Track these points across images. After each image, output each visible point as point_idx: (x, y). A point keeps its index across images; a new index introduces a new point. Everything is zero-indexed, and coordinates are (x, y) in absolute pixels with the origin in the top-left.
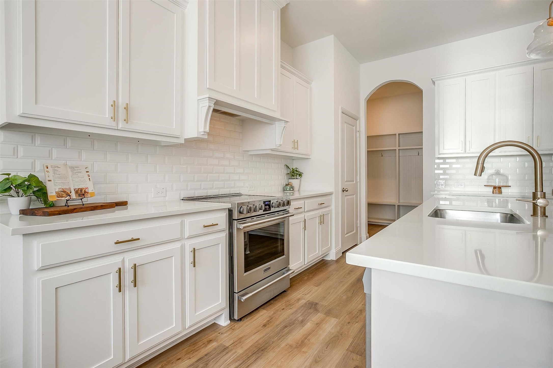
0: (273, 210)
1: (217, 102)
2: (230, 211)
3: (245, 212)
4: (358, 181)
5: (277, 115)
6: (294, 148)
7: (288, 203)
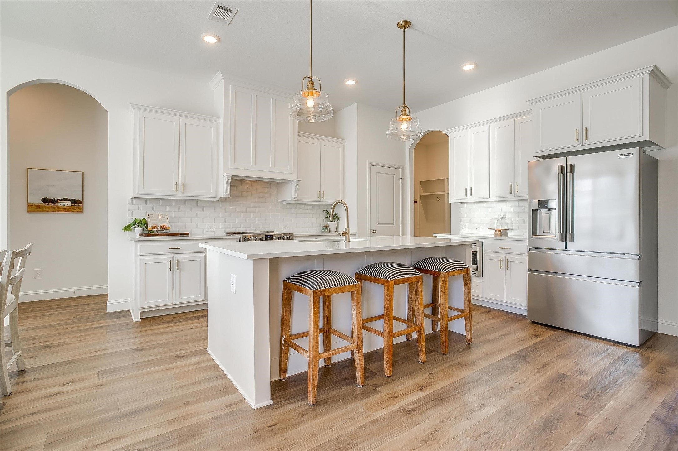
1: (234, 176)
2: (240, 240)
5: (294, 177)
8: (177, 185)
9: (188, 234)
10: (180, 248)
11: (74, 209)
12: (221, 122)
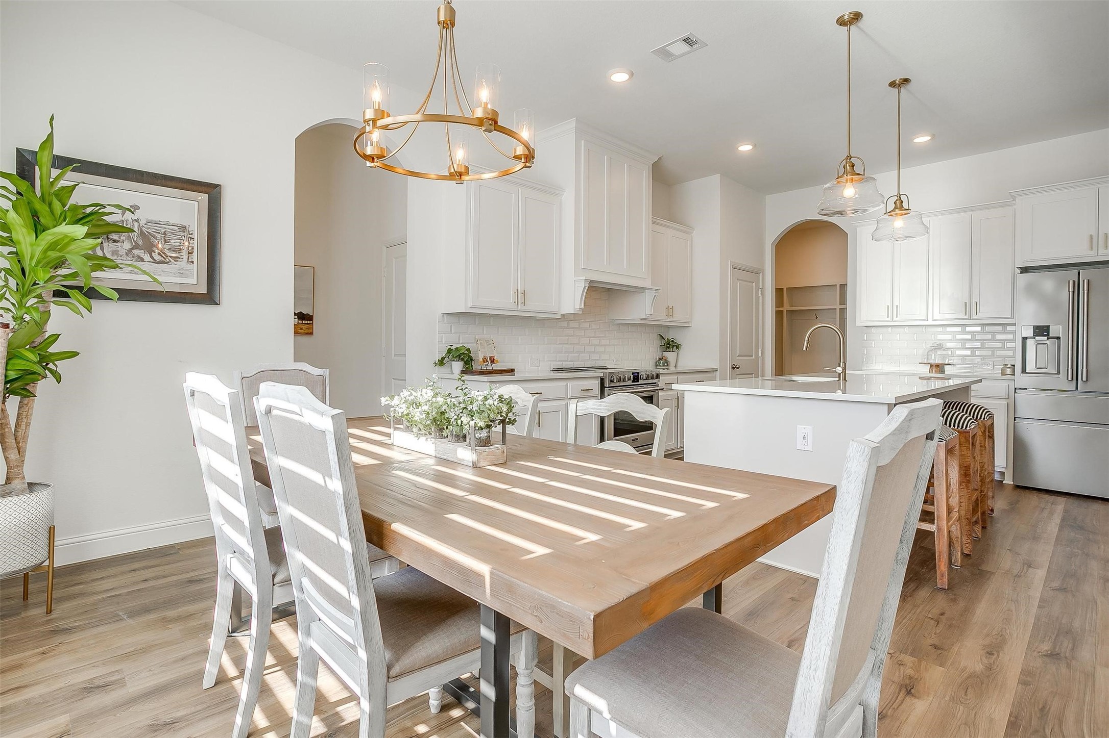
0: (641, 382)
1: (592, 281)
2: (602, 380)
3: (615, 381)
4: (760, 355)
5: (647, 284)
6: (668, 315)
7: (658, 376)
8: (516, 292)
9: (513, 370)
10: (541, 393)
11: (301, 329)
12: (568, 198)
